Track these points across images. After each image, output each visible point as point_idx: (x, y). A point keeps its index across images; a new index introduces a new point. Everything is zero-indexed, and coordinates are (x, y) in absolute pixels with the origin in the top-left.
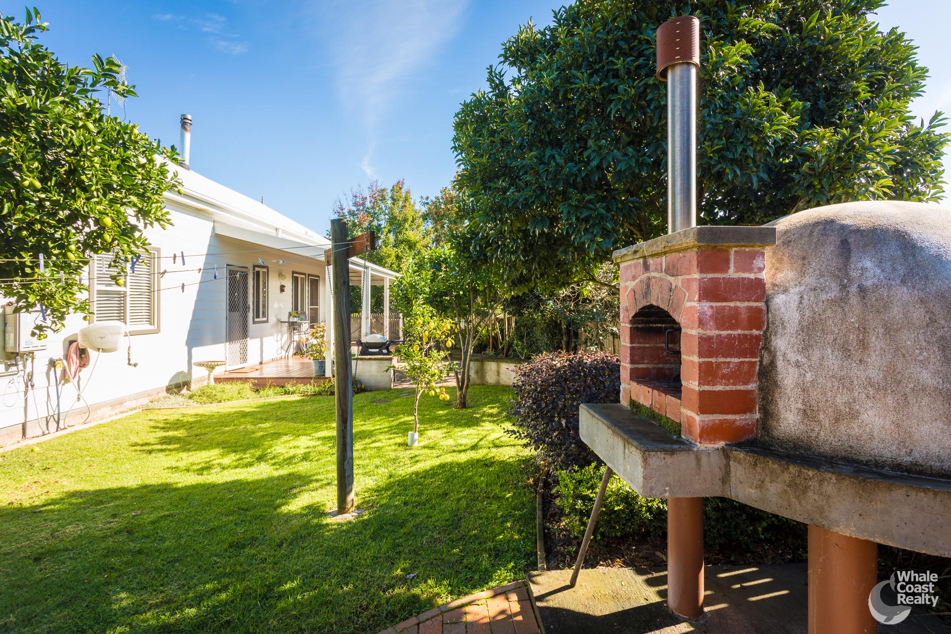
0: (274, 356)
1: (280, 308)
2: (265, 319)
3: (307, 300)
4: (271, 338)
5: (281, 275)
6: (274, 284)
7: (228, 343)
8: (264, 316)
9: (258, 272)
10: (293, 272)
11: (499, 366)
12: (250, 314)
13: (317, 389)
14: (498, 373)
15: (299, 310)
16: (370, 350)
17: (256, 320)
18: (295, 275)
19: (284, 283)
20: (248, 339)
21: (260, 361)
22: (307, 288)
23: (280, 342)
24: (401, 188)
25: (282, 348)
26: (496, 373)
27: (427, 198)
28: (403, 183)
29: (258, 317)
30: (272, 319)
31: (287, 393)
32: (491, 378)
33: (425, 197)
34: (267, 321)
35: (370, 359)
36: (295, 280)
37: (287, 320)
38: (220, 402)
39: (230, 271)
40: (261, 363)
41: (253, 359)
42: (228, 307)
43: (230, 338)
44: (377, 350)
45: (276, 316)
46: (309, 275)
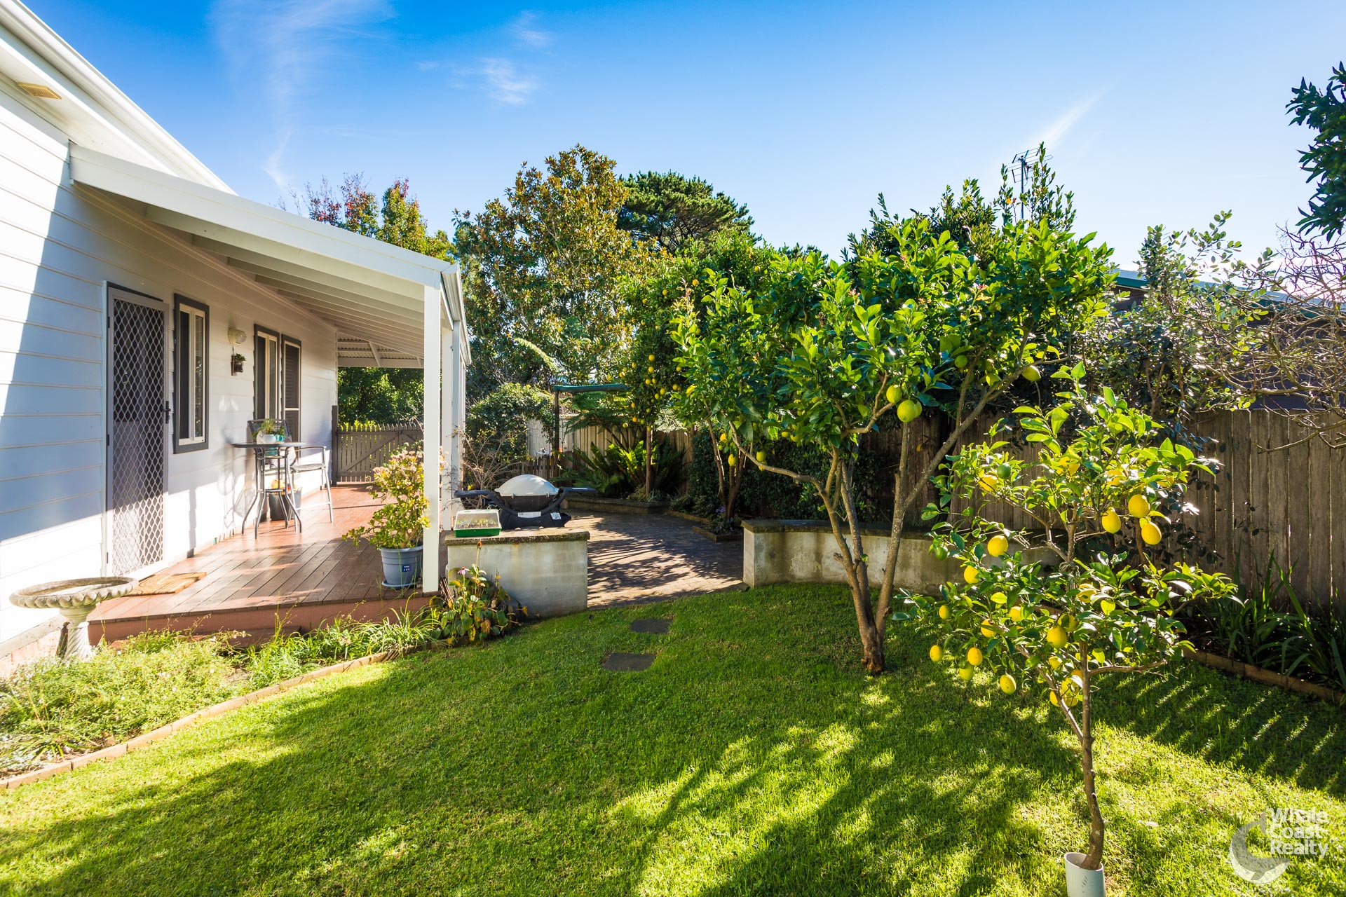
0: (220, 531)
1: (231, 411)
2: (200, 440)
3: (280, 394)
4: (214, 485)
5: (232, 330)
6: (220, 351)
7: (111, 513)
8: (199, 433)
9: (185, 317)
10: (257, 327)
11: (819, 542)
12: (169, 428)
13: (420, 633)
14: (818, 556)
15: (267, 415)
16: (520, 515)
17: (182, 442)
18: (260, 334)
19: (239, 350)
20: (166, 495)
21: (188, 549)
22: (281, 367)
23: (230, 495)
24: (402, 196)
25: (234, 508)
26: (813, 556)
27: (467, 215)
28: (406, 187)
29: (185, 434)
30: (216, 439)
31: (331, 654)
32: (801, 567)
33: (462, 211)
34: (204, 445)
35: (538, 540)
36: (260, 344)
37: (243, 441)
38: (135, 729)
39: (118, 303)
40: (191, 555)
41: (174, 546)
42: (112, 409)
43: (116, 499)
44: (538, 514)
45: (223, 432)
46: (284, 337)
